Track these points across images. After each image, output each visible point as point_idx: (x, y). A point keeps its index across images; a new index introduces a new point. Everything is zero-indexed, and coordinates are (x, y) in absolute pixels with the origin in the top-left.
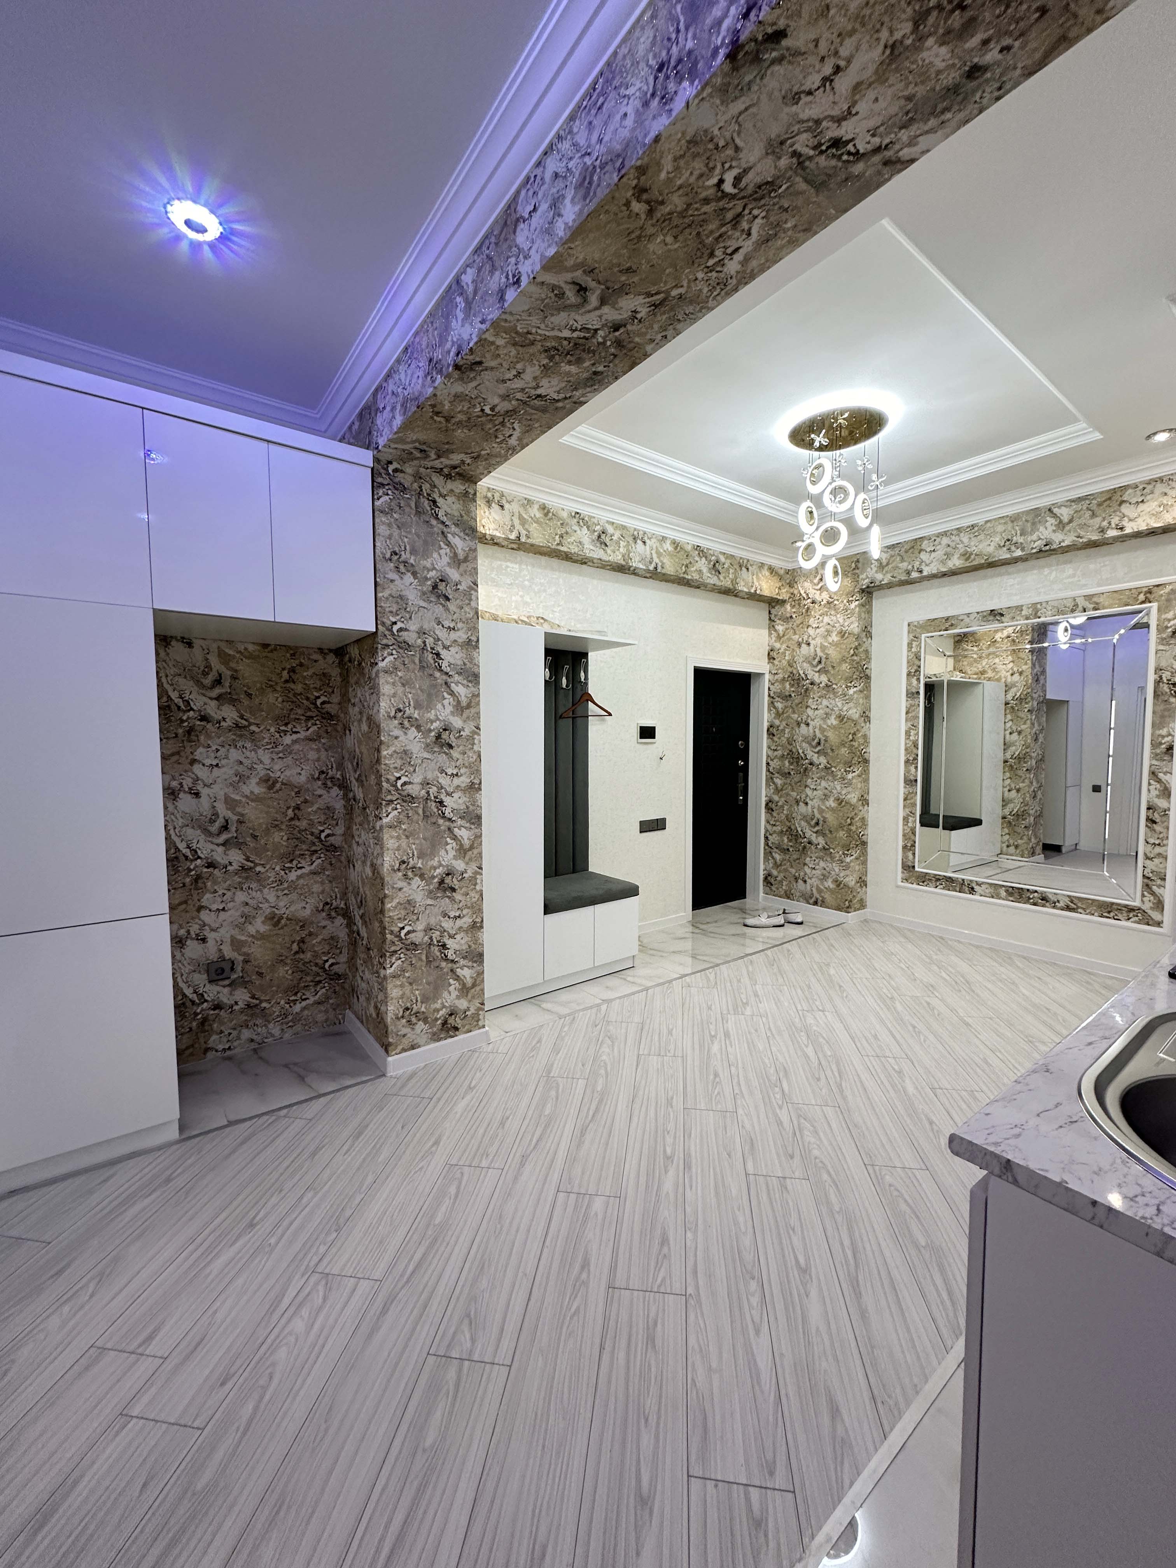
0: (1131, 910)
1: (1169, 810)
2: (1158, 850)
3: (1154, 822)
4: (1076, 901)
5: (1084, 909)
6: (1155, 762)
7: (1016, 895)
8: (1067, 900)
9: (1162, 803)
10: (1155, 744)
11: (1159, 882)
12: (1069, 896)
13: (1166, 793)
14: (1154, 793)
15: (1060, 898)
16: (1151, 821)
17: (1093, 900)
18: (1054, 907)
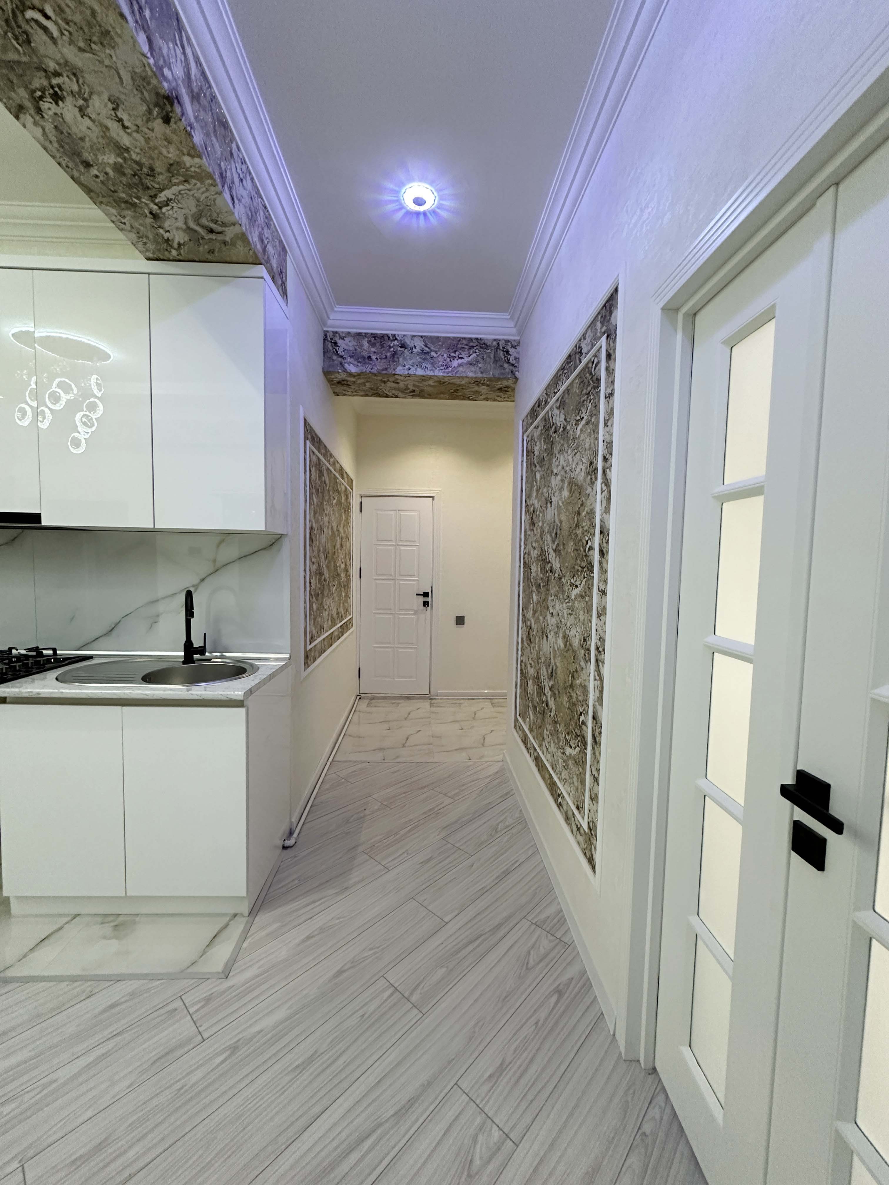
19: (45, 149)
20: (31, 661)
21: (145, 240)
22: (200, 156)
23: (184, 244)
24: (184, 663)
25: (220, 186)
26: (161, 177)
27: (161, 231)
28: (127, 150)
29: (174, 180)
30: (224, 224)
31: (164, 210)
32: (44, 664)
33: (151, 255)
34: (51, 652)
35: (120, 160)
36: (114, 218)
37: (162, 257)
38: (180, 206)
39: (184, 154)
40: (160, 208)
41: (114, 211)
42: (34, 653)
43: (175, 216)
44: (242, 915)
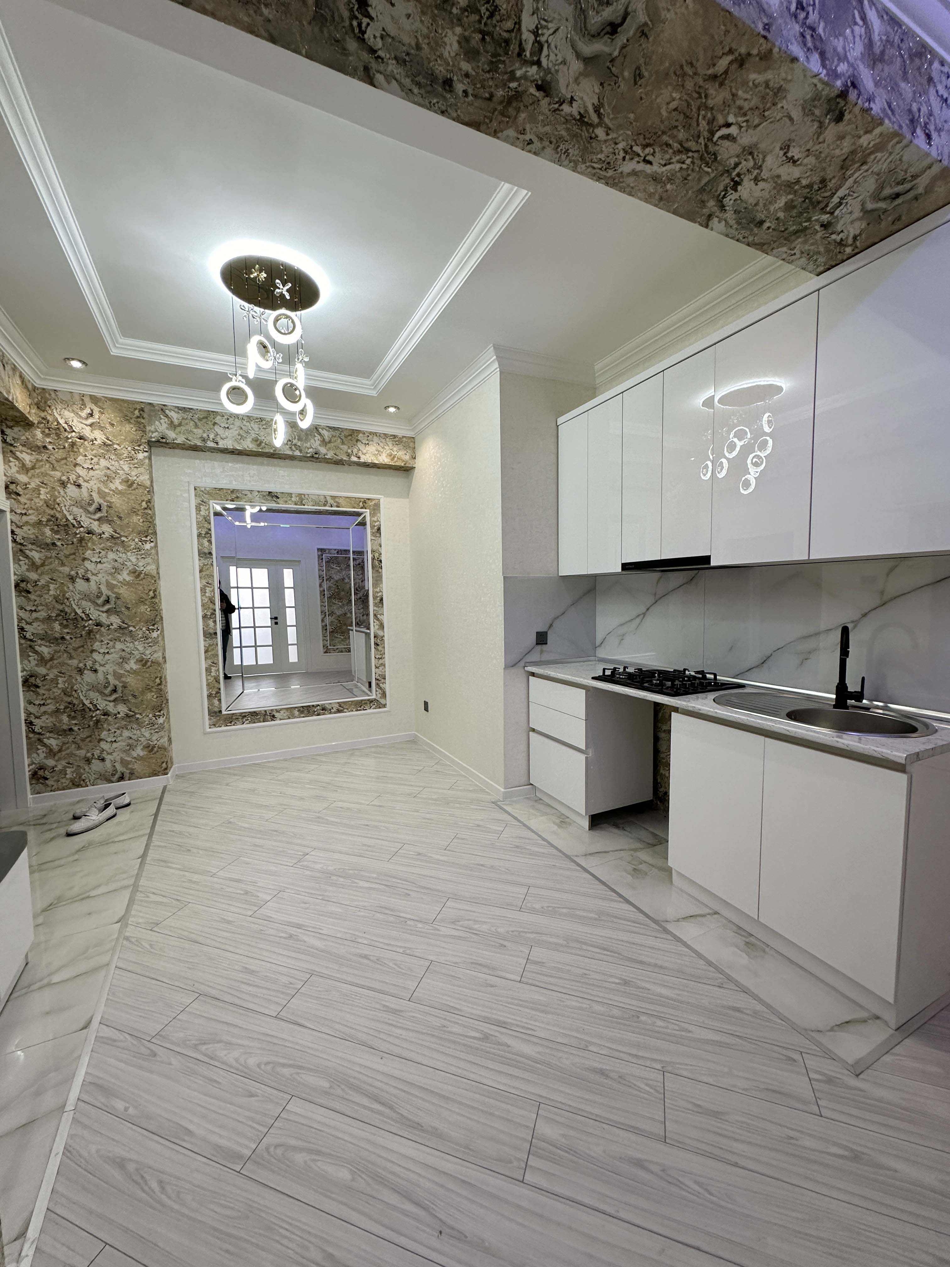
0: (371, 701)
1: (384, 636)
2: (381, 661)
4: (342, 705)
5: (347, 709)
6: (375, 606)
7: (306, 712)
8: (337, 706)
9: (380, 633)
10: (375, 598)
11: (383, 681)
12: (338, 703)
13: (382, 626)
14: (377, 627)
15: (333, 706)
16: (377, 644)
17: (352, 701)
18: (330, 713)
19: (727, 236)
20: (697, 681)
21: (816, 257)
22: (881, 125)
23: (861, 234)
24: (835, 706)
25: (908, 137)
26: (833, 181)
27: (833, 236)
28: (798, 181)
29: (849, 173)
30: (914, 177)
31: (837, 212)
32: (706, 686)
33: (821, 269)
34: (712, 676)
35: (791, 196)
36: (784, 256)
37: (834, 263)
38: (856, 195)
39: (860, 137)
40: (833, 213)
41: (784, 249)
42: (700, 676)
43: (850, 210)
44: (886, 1023)
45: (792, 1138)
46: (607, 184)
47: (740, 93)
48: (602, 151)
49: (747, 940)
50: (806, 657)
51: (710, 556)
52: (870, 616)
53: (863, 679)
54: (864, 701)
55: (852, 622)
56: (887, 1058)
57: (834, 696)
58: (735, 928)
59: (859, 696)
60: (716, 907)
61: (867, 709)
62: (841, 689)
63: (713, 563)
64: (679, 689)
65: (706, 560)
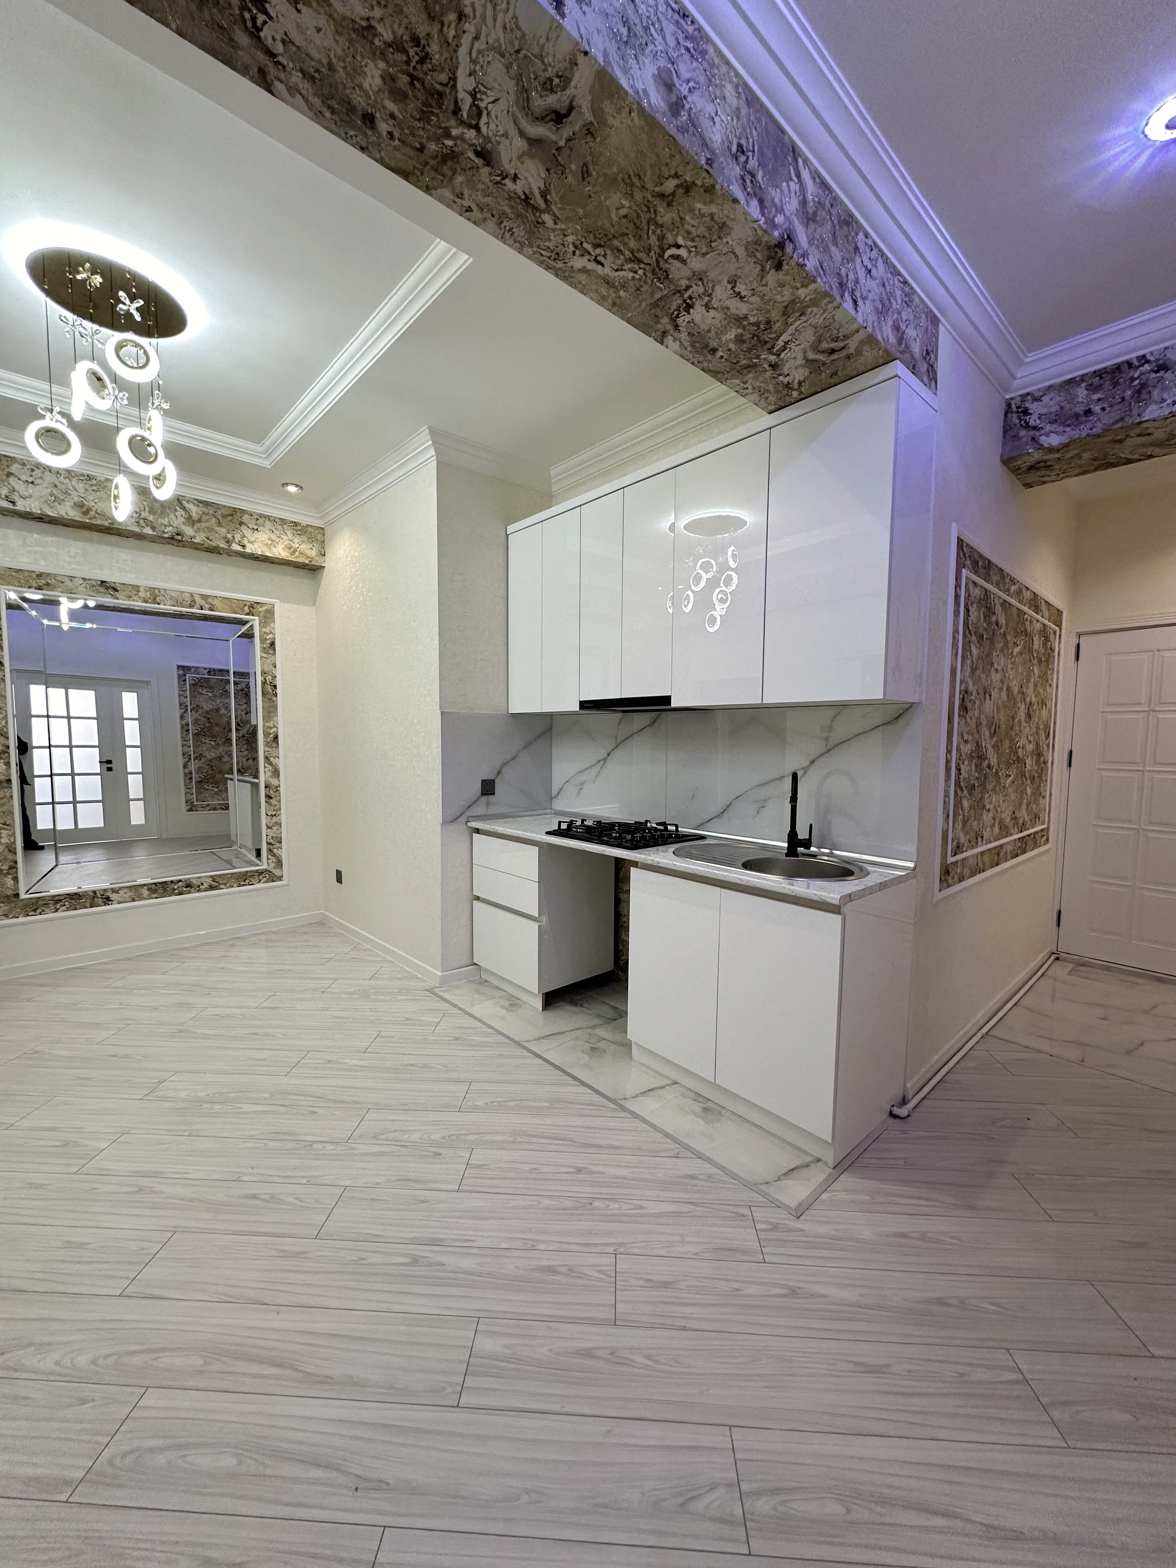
0: (260, 873)
1: (279, 786)
2: (275, 819)
3: (270, 798)
4: (217, 879)
5: (225, 884)
6: (267, 749)
7: (160, 891)
8: (209, 880)
9: (274, 782)
10: (266, 735)
11: (278, 845)
12: (211, 876)
13: (276, 773)
14: (269, 774)
15: (202, 880)
16: (268, 797)
17: (232, 874)
18: (199, 891)
19: (682, 356)
20: (659, 833)
21: (766, 395)
22: (815, 281)
23: (804, 381)
24: (787, 855)
25: (838, 298)
26: (777, 325)
27: (781, 378)
28: (746, 317)
29: (790, 320)
30: (846, 337)
31: (782, 355)
32: (667, 839)
33: (772, 407)
34: (674, 828)
35: (740, 331)
36: (738, 388)
37: (783, 404)
38: (798, 343)
39: (798, 289)
40: (779, 355)
41: (737, 381)
42: (662, 828)
43: (793, 356)
44: (826, 1164)
45: (737, 1290)
46: (557, 275)
47: (687, 218)
48: (550, 240)
49: (705, 1106)
50: (762, 805)
51: (670, 697)
52: (816, 763)
53: (811, 825)
54: (812, 849)
55: (802, 769)
56: (825, 1196)
57: (786, 845)
58: (693, 1095)
59: (807, 844)
60: (674, 1075)
61: (814, 856)
62: (792, 836)
63: (674, 704)
64: (639, 842)
65: (666, 700)
